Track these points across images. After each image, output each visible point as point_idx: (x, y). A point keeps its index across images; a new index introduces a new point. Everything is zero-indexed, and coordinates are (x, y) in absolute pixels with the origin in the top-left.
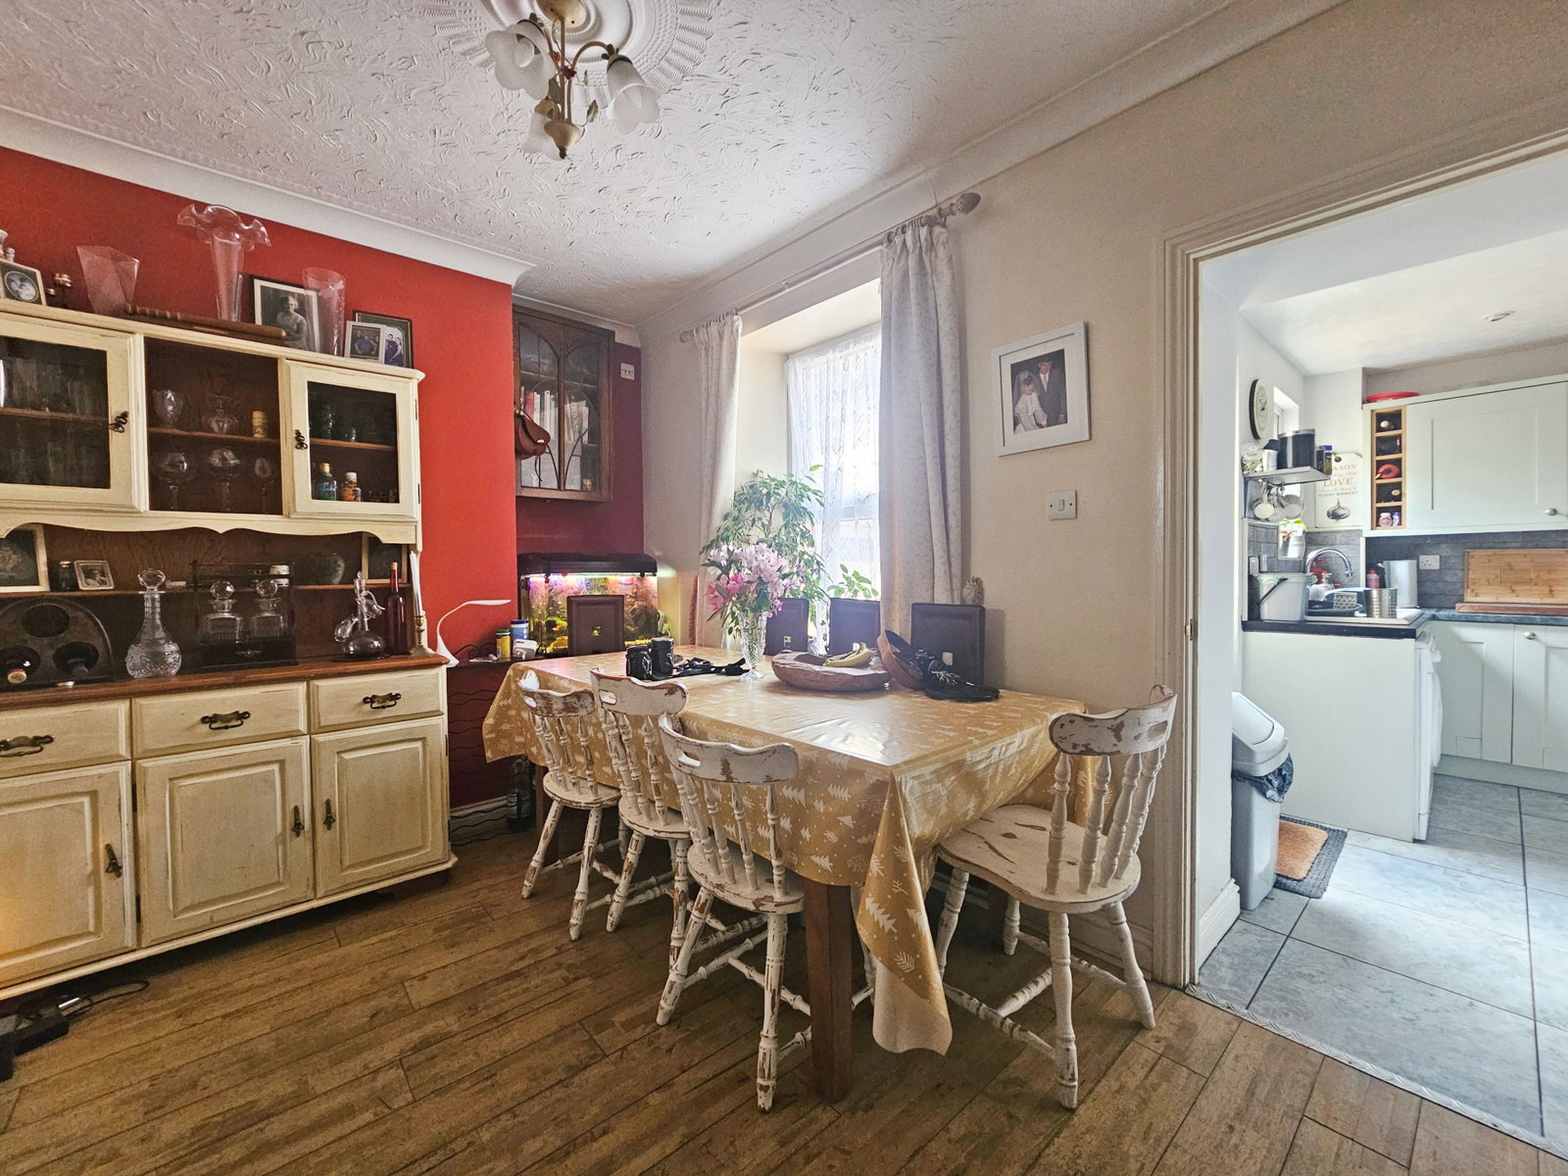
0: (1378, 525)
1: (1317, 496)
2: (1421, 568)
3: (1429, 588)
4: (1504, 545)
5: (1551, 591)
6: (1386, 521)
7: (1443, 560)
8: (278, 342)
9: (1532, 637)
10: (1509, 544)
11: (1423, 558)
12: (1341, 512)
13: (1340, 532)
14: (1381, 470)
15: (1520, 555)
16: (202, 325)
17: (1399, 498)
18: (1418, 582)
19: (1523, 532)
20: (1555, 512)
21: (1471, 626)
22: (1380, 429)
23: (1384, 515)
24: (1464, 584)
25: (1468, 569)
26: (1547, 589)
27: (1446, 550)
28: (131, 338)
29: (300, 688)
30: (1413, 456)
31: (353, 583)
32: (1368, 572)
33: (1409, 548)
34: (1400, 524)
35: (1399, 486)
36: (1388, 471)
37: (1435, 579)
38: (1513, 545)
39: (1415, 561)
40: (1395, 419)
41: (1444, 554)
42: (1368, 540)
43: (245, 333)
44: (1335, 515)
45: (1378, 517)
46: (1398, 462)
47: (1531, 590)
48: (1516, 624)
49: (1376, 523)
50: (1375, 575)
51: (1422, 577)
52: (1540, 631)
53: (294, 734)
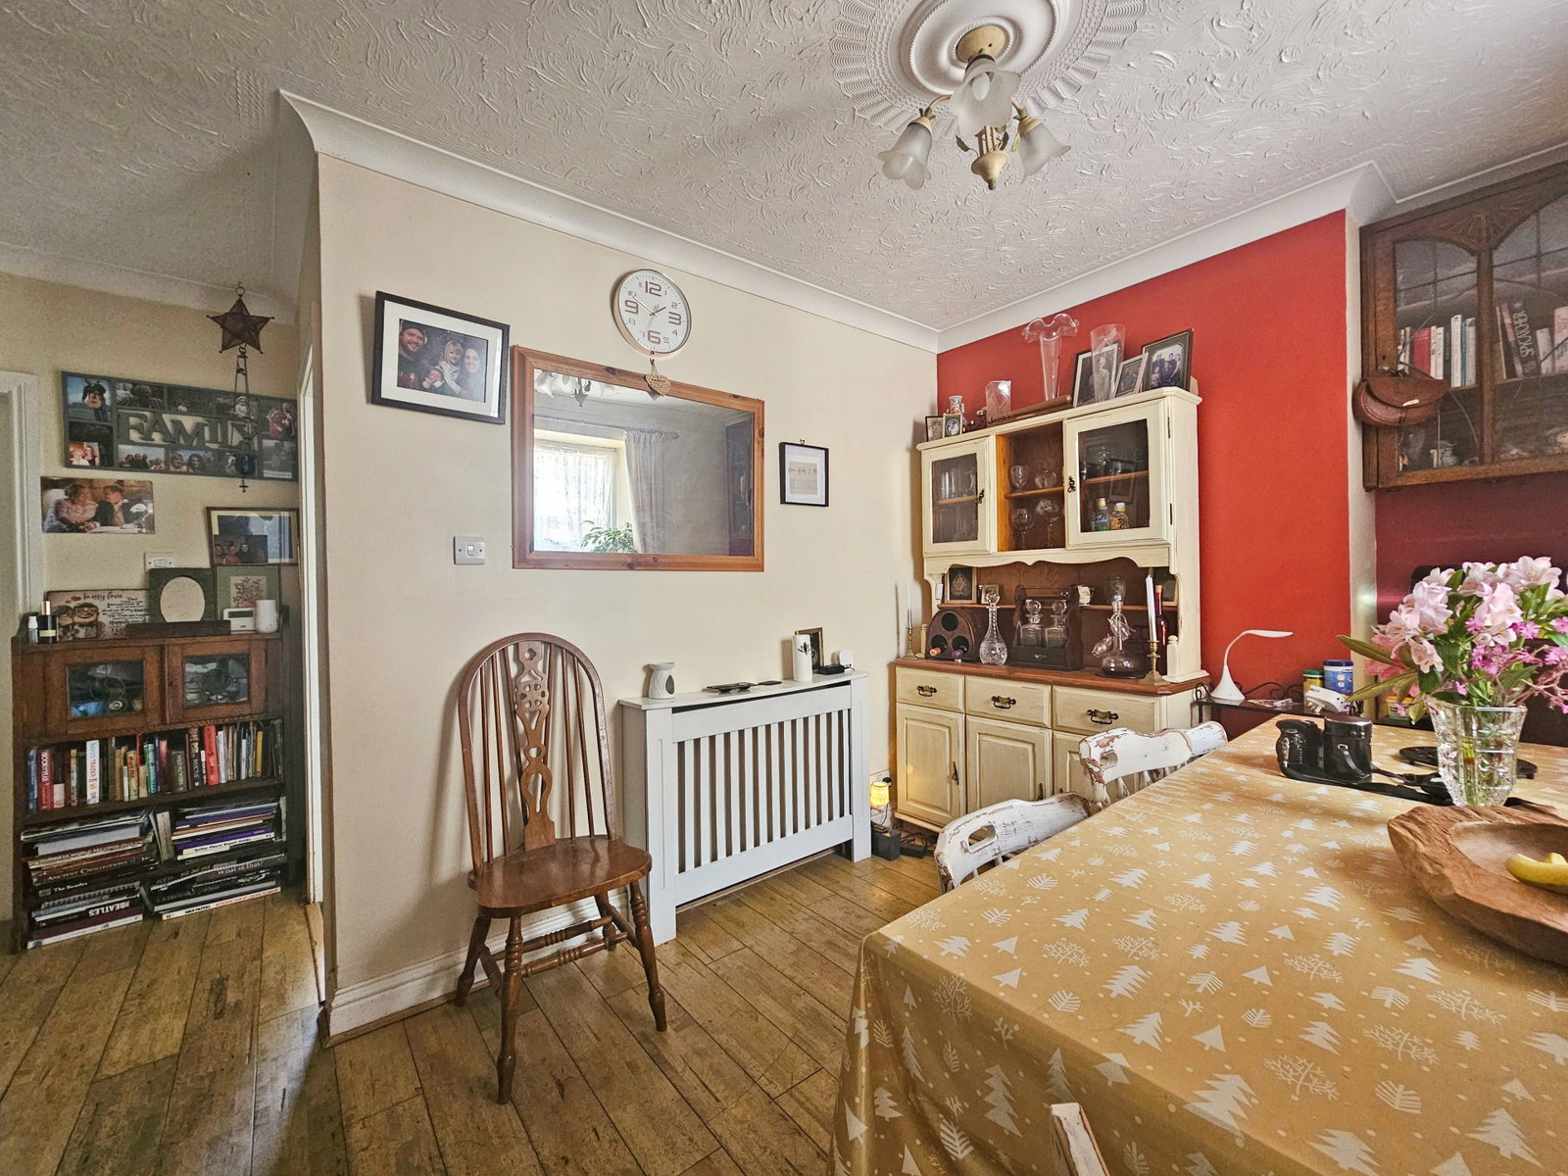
8: (1065, 407)
16: (1021, 415)
28: (987, 440)
29: (1046, 690)
31: (1111, 605)
43: (1054, 407)
53: (1041, 726)
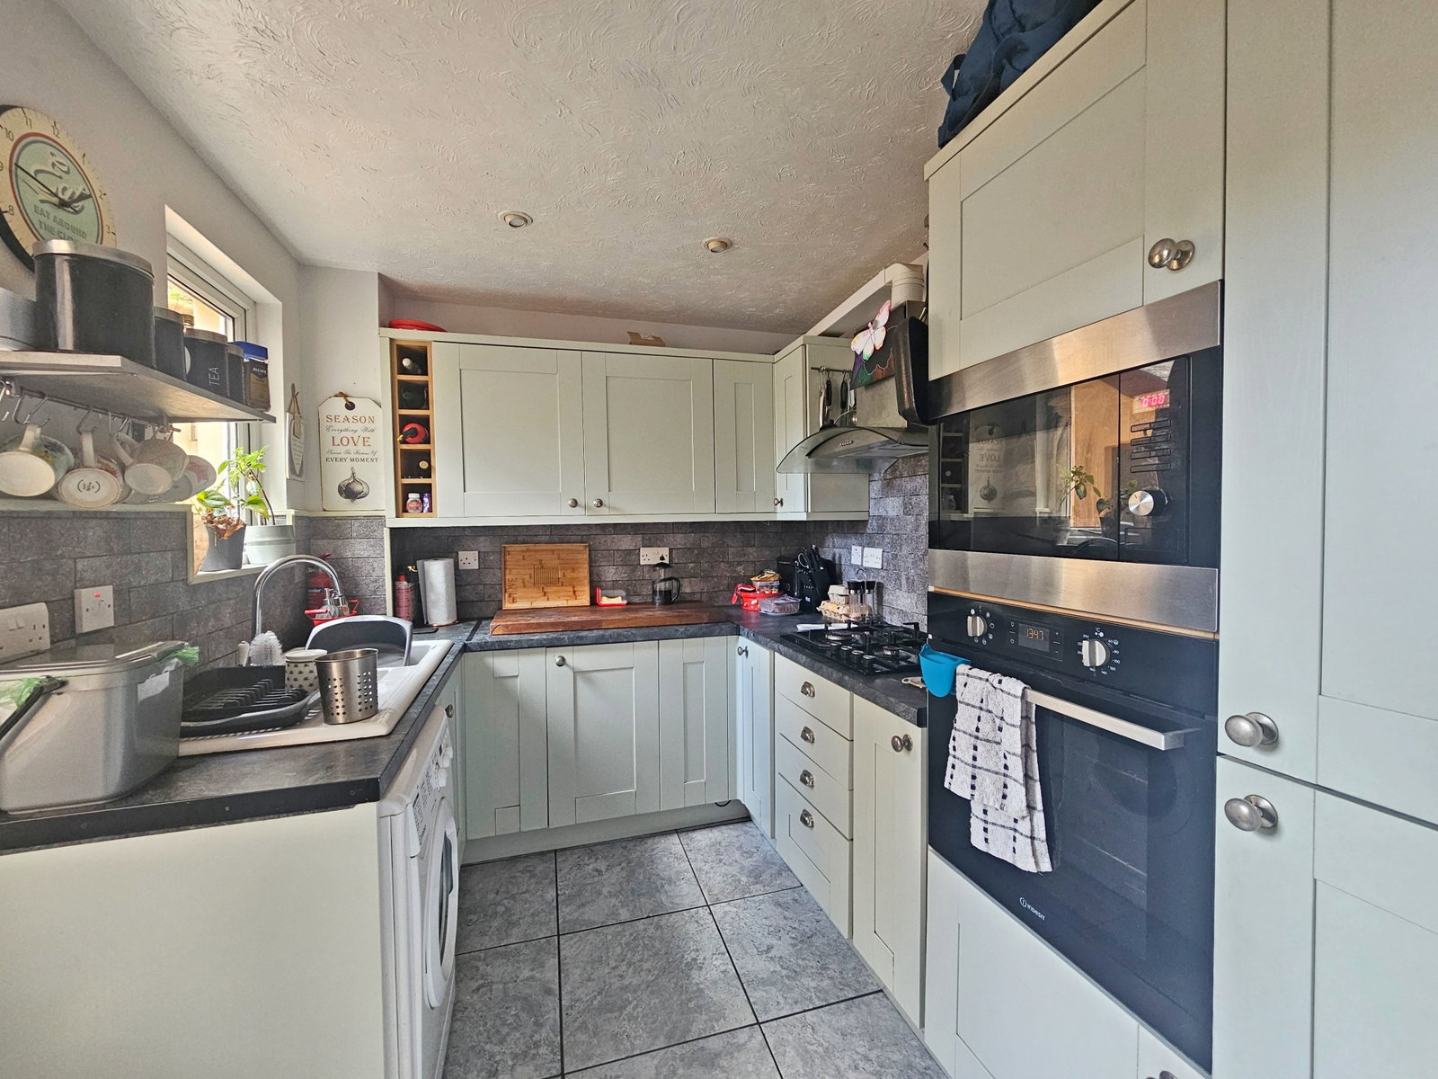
0: (405, 510)
1: (323, 460)
2: (462, 567)
3: (470, 594)
4: (536, 539)
5: (574, 592)
6: (414, 505)
7: (482, 555)
9: (562, 663)
10: (539, 538)
11: (462, 555)
12: (357, 488)
13: (356, 518)
14: (406, 429)
15: (547, 550)
17: (428, 473)
18: (456, 586)
19: (551, 525)
20: (575, 504)
21: (505, 655)
22: (403, 371)
23: (413, 496)
24: (502, 586)
25: (505, 569)
26: (572, 589)
27: (484, 543)
30: (441, 414)
32: (395, 579)
33: (444, 542)
34: (430, 510)
35: (427, 455)
36: (414, 433)
37: (476, 581)
38: (543, 538)
39: (451, 561)
40: (420, 358)
41: (482, 550)
42: (393, 530)
44: (349, 492)
45: (406, 498)
46: (425, 422)
47: (558, 592)
48: (547, 647)
49: (402, 509)
50: (405, 583)
51: (460, 580)
52: (569, 655)
